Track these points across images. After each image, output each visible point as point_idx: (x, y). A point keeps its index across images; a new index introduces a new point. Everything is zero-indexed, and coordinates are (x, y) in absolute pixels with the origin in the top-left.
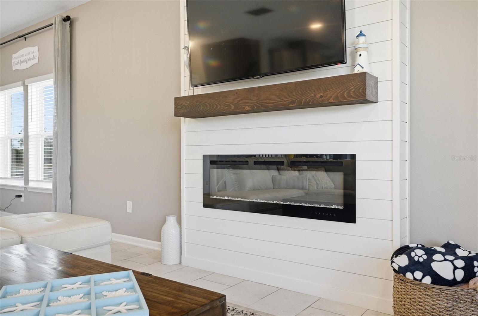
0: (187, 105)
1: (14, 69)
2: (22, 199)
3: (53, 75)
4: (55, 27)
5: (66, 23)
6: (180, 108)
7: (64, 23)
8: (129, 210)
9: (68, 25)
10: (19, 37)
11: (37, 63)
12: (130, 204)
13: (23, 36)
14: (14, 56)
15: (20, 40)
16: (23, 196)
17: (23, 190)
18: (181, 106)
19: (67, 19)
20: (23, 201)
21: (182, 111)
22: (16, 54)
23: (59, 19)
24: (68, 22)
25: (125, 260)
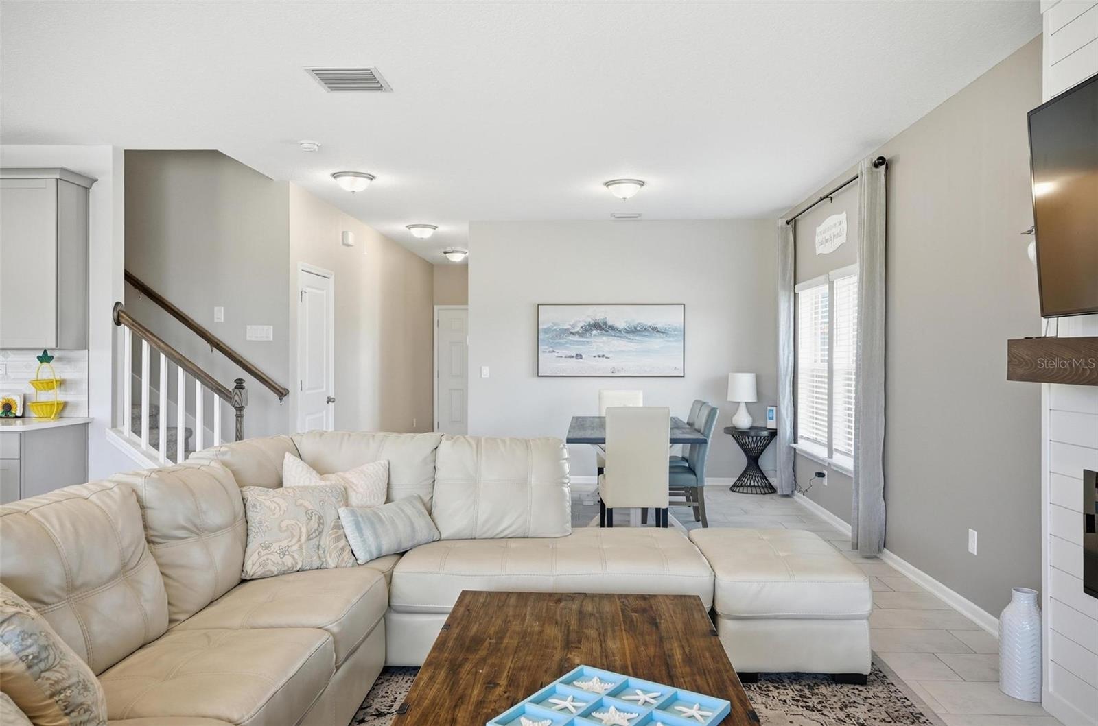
0: (1029, 360)
1: (818, 252)
2: (825, 481)
3: (856, 267)
4: (861, 180)
5: (878, 169)
6: (1017, 363)
7: (874, 169)
8: (973, 548)
9: (883, 173)
10: (822, 199)
11: (845, 242)
12: (973, 535)
13: (827, 197)
14: (818, 230)
15: (824, 204)
16: (826, 476)
17: (826, 465)
18: (1018, 360)
19: (881, 161)
20: (826, 484)
21: (1020, 371)
22: (821, 226)
23: (866, 165)
24: (883, 167)
25: (932, 655)
